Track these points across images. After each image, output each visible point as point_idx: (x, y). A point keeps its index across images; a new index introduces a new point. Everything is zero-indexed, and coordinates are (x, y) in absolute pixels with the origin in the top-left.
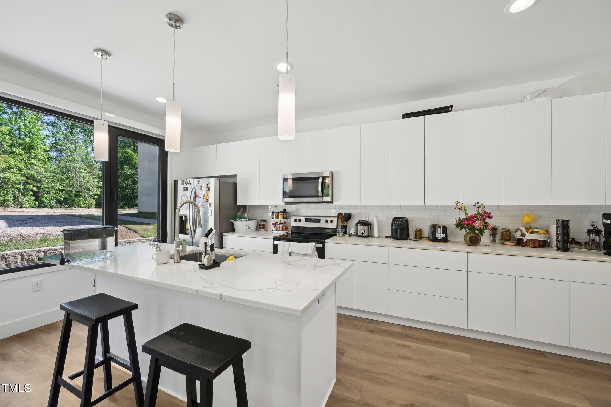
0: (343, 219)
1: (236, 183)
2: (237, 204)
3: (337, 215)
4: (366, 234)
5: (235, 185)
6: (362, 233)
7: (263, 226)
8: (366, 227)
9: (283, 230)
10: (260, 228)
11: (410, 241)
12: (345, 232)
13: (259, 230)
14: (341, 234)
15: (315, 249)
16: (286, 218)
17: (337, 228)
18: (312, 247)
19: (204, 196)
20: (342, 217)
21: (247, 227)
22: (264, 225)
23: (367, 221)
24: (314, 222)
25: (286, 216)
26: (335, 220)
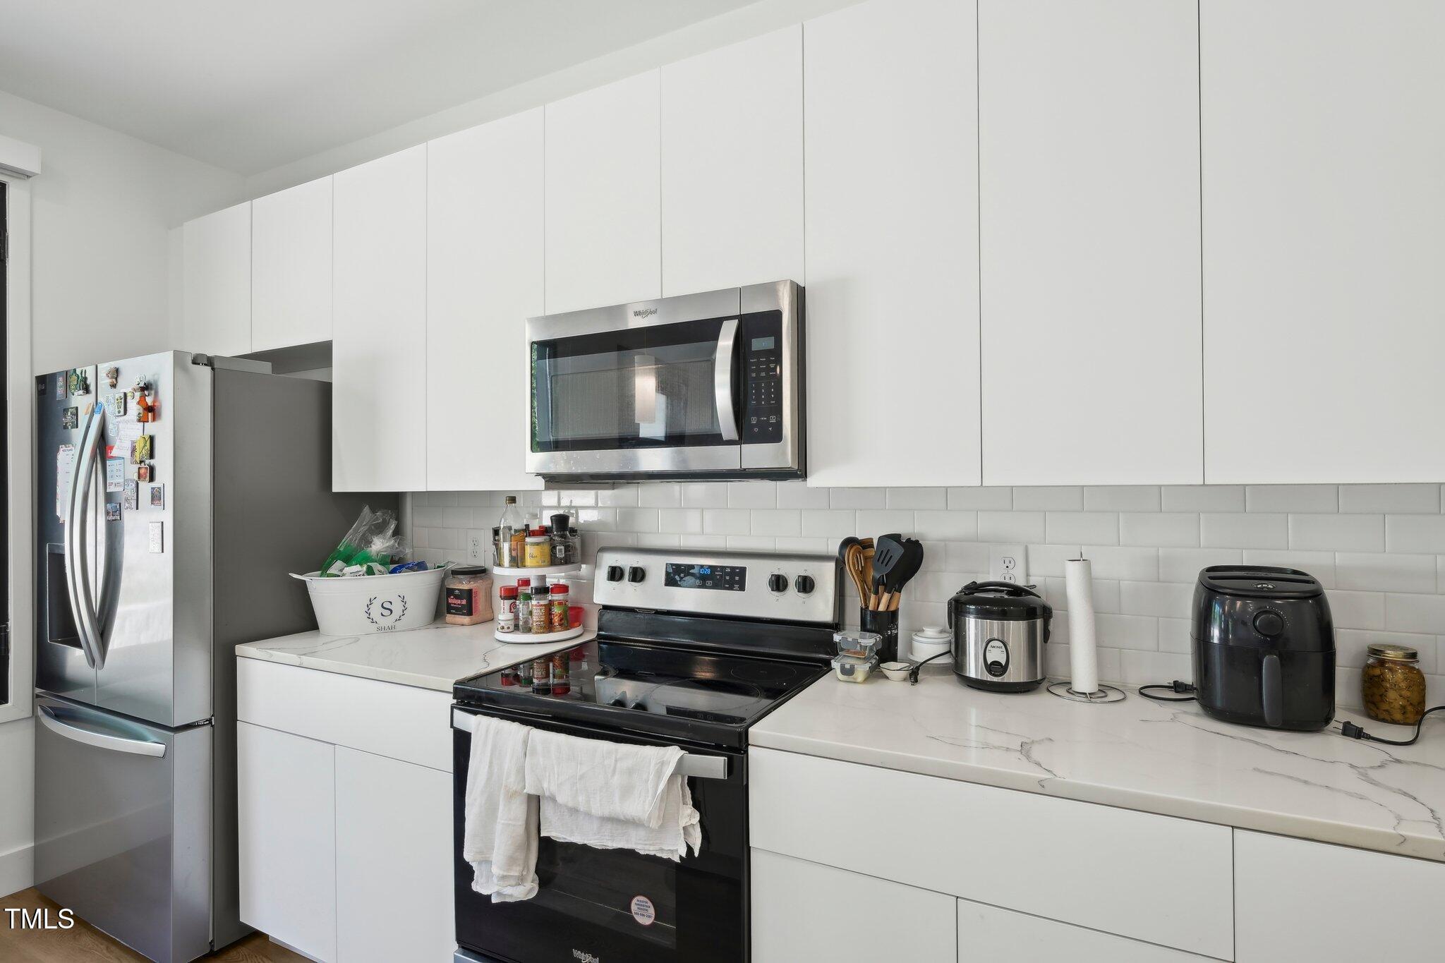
0: (872, 574)
1: (330, 384)
2: (336, 488)
3: (834, 549)
4: (1015, 674)
5: (325, 391)
6: (996, 668)
7: (464, 602)
8: (1016, 630)
9: (549, 626)
10: (450, 609)
11: (1350, 743)
12: (887, 652)
13: (449, 618)
14: (862, 669)
15: (680, 785)
16: (567, 561)
17: (837, 626)
18: (659, 774)
19: (134, 450)
20: (866, 558)
21: (376, 610)
22: (469, 594)
23: (1016, 591)
24: (709, 583)
25: (567, 548)
26: (825, 575)
